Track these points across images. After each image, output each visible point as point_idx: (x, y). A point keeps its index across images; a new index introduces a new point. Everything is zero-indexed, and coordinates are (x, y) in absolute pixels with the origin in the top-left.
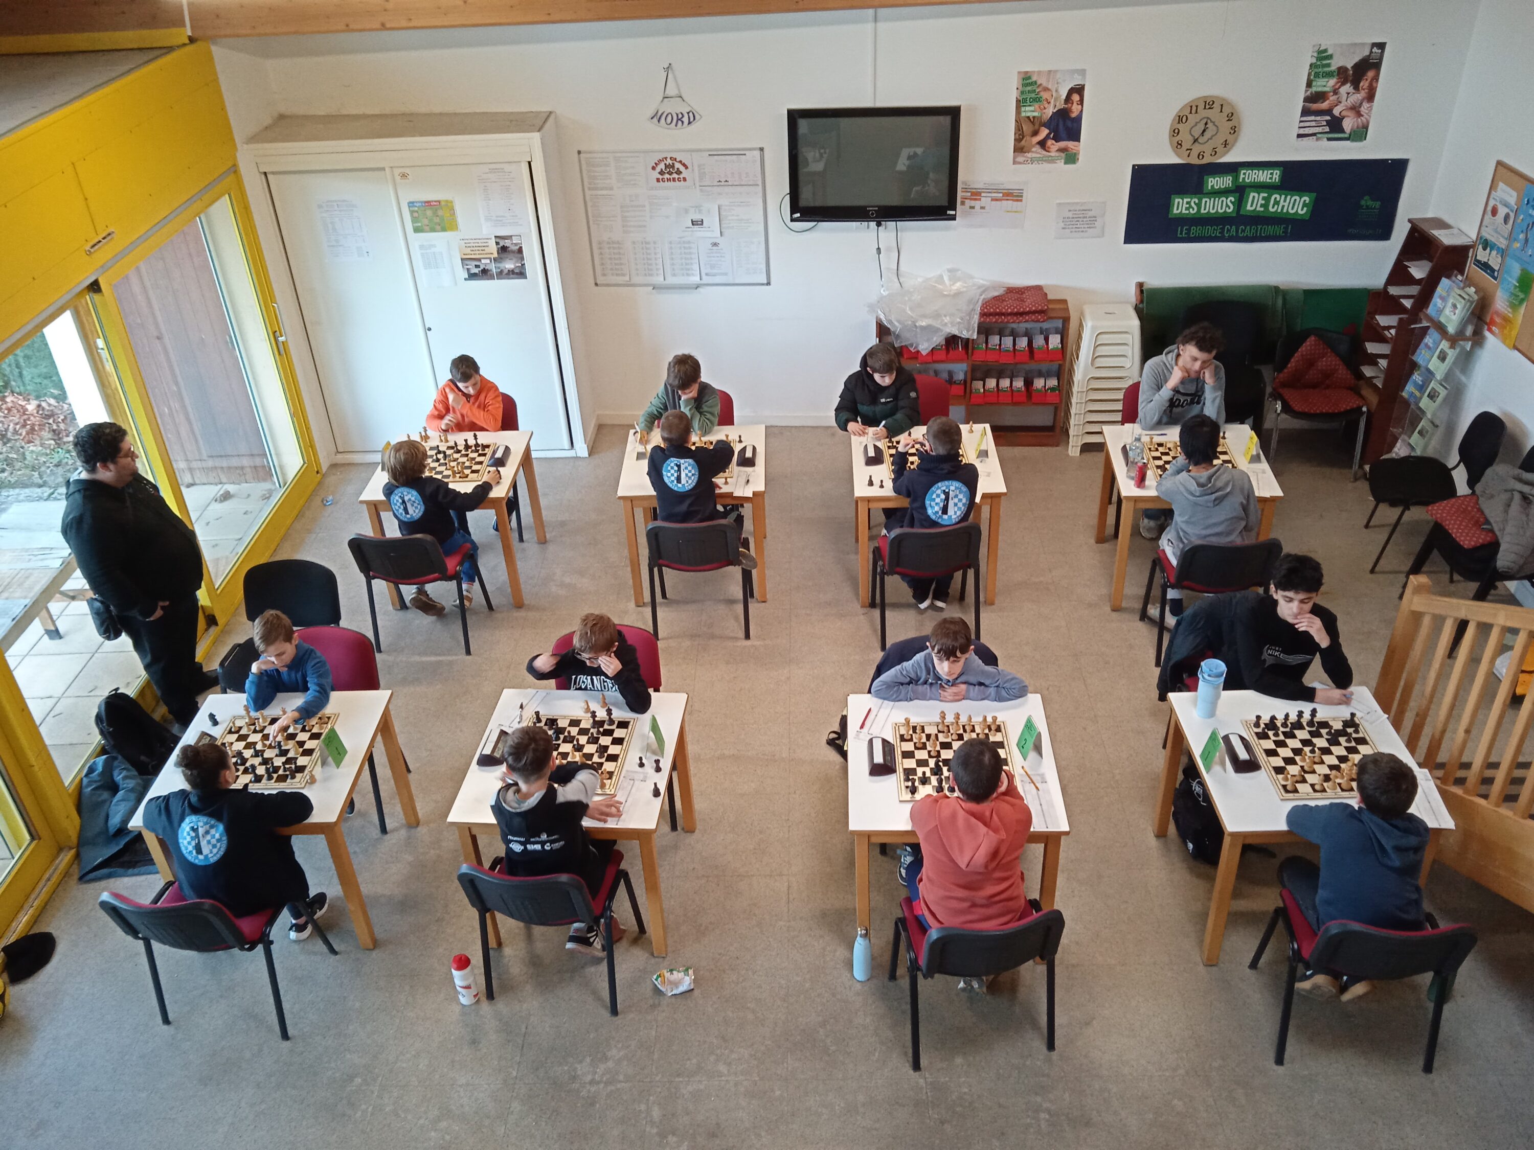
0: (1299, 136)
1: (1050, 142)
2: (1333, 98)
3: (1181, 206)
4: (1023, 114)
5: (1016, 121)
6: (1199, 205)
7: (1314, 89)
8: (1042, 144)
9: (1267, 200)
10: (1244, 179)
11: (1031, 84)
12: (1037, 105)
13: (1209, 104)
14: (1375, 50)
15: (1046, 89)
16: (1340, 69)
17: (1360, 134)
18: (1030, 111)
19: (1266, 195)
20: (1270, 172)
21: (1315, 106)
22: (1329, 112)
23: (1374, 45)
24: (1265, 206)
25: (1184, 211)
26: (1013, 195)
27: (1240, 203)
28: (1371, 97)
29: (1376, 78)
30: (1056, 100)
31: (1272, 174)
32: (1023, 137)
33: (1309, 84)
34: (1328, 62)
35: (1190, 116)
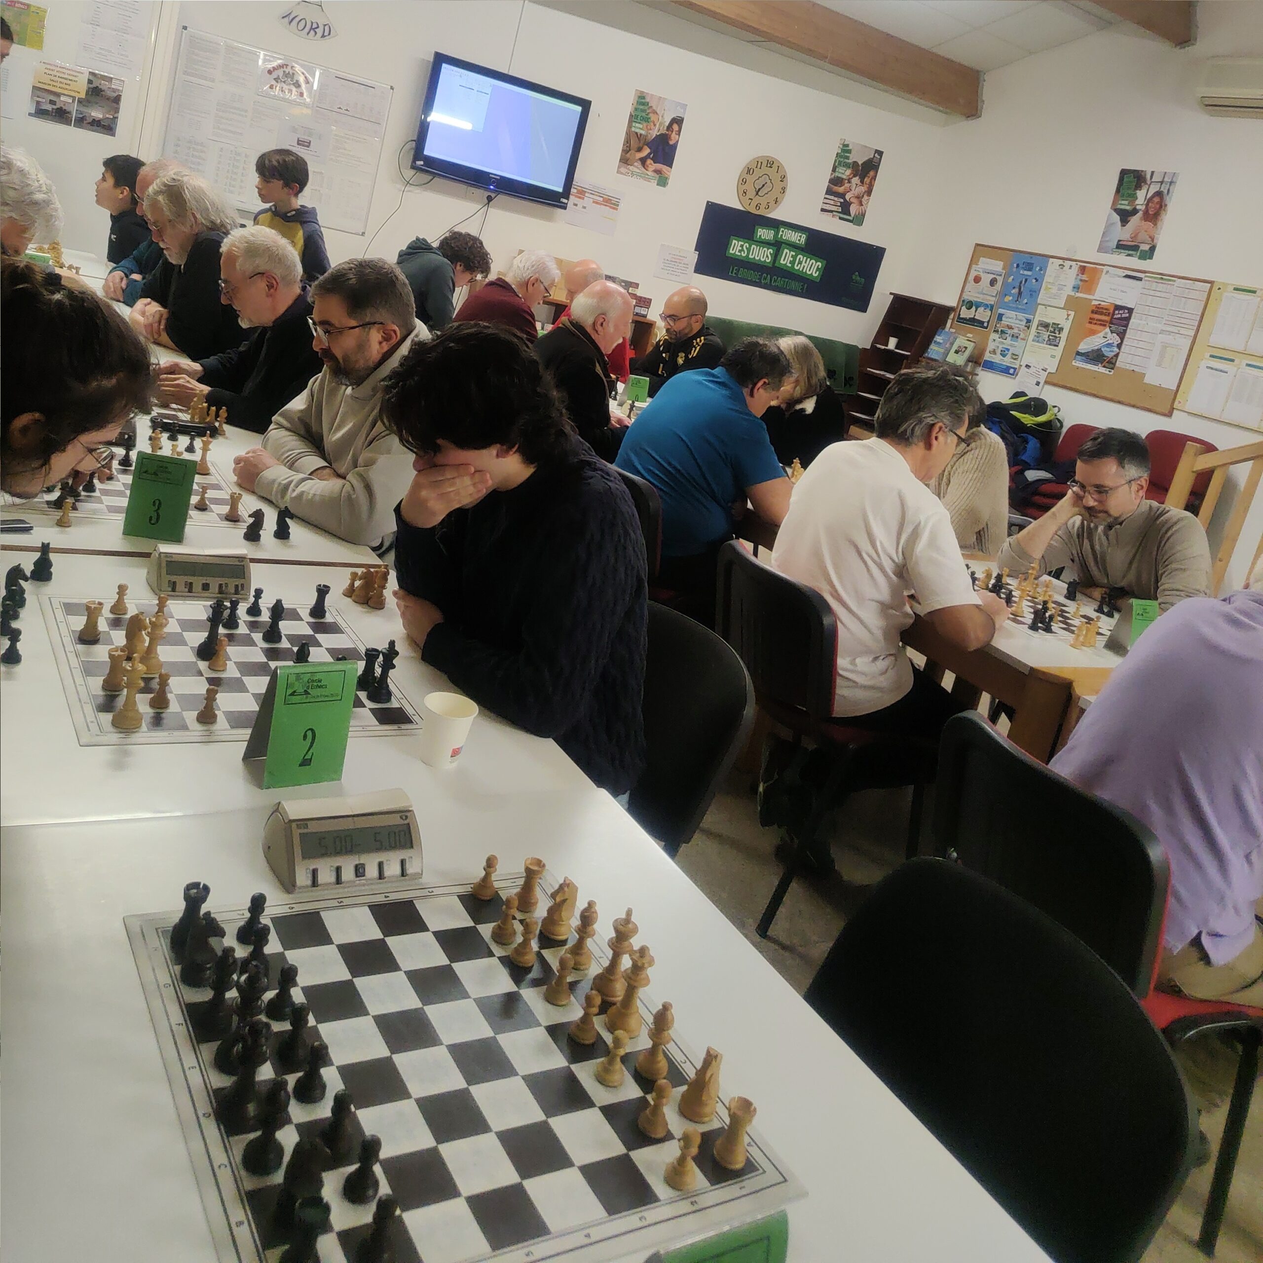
0: (823, 210)
1: (649, 161)
2: (847, 185)
3: (737, 248)
4: (633, 129)
5: (627, 133)
6: (749, 250)
7: (837, 174)
8: (643, 161)
9: (794, 257)
10: (782, 235)
11: (643, 104)
12: (645, 124)
13: (770, 163)
14: (876, 155)
15: (655, 112)
16: (855, 162)
17: (858, 220)
18: (639, 128)
19: (794, 254)
20: (800, 234)
21: (836, 188)
22: (842, 196)
23: (877, 151)
24: (793, 263)
25: (737, 253)
26: (611, 203)
27: (776, 256)
28: (869, 192)
29: (874, 178)
30: (661, 124)
31: (800, 236)
32: (630, 150)
33: (834, 170)
34: (848, 155)
35: (755, 169)
